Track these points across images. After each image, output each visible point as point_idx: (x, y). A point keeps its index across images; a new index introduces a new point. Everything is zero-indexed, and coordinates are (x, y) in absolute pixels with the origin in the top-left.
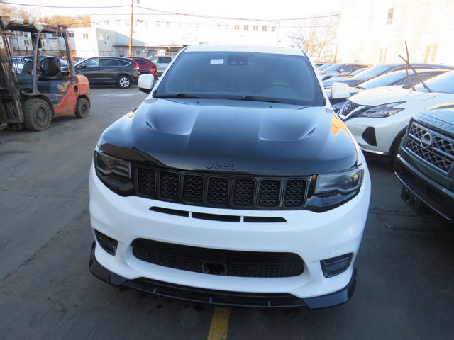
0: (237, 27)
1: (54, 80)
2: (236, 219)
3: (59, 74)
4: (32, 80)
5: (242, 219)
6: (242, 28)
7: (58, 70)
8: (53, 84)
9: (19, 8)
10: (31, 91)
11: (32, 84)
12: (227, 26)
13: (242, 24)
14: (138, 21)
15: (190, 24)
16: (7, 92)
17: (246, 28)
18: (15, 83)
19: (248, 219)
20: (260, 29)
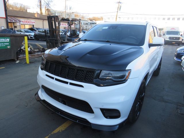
0: (164, 19)
1: (74, 37)
2: (67, 83)
3: (76, 35)
4: (65, 37)
5: (69, 83)
6: (166, 19)
7: (76, 34)
8: (73, 39)
9: (82, 15)
10: (65, 40)
11: (65, 38)
12: (159, 19)
13: (166, 17)
14: (119, 17)
15: (142, 18)
16: (57, 40)
17: (169, 19)
18: (60, 38)
19: (71, 84)
20: (176, 19)
